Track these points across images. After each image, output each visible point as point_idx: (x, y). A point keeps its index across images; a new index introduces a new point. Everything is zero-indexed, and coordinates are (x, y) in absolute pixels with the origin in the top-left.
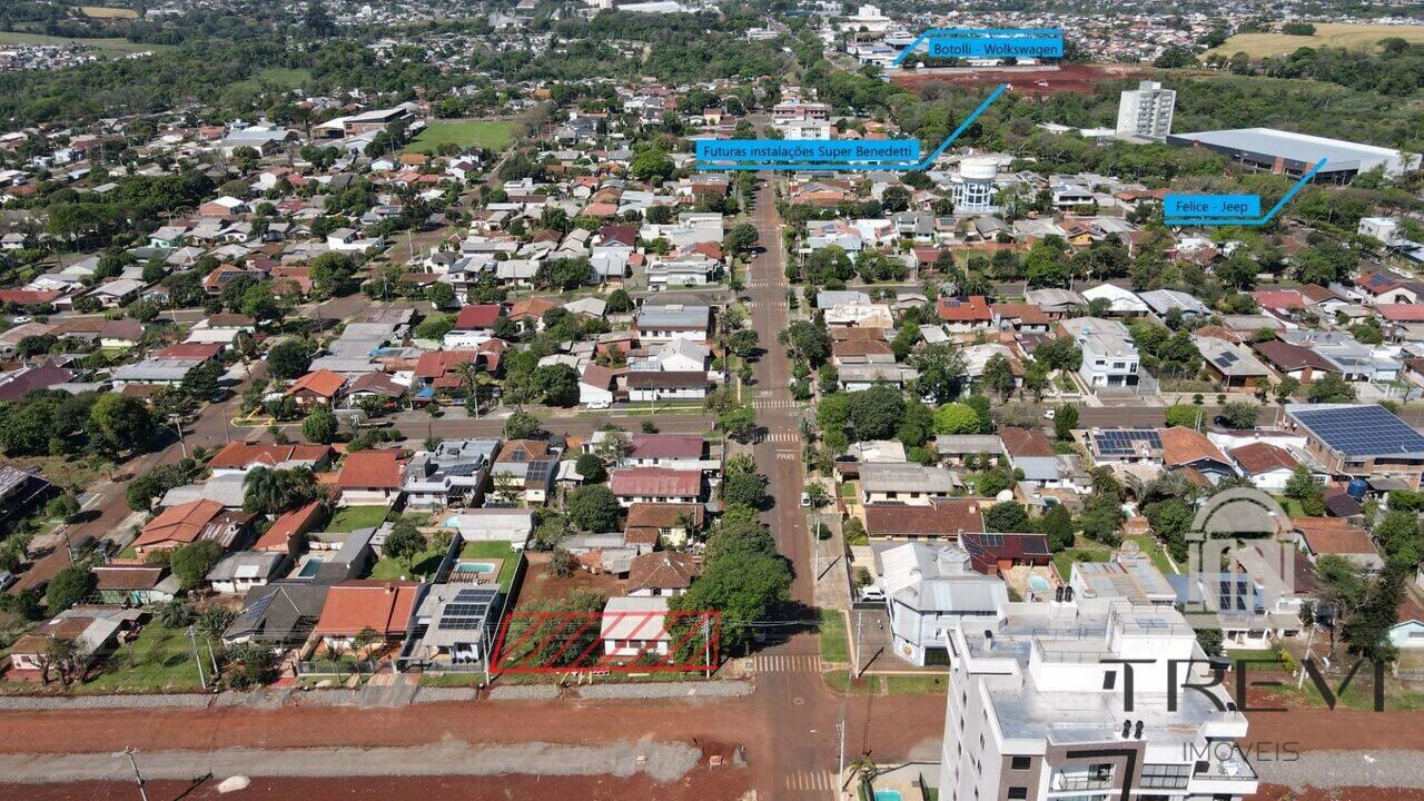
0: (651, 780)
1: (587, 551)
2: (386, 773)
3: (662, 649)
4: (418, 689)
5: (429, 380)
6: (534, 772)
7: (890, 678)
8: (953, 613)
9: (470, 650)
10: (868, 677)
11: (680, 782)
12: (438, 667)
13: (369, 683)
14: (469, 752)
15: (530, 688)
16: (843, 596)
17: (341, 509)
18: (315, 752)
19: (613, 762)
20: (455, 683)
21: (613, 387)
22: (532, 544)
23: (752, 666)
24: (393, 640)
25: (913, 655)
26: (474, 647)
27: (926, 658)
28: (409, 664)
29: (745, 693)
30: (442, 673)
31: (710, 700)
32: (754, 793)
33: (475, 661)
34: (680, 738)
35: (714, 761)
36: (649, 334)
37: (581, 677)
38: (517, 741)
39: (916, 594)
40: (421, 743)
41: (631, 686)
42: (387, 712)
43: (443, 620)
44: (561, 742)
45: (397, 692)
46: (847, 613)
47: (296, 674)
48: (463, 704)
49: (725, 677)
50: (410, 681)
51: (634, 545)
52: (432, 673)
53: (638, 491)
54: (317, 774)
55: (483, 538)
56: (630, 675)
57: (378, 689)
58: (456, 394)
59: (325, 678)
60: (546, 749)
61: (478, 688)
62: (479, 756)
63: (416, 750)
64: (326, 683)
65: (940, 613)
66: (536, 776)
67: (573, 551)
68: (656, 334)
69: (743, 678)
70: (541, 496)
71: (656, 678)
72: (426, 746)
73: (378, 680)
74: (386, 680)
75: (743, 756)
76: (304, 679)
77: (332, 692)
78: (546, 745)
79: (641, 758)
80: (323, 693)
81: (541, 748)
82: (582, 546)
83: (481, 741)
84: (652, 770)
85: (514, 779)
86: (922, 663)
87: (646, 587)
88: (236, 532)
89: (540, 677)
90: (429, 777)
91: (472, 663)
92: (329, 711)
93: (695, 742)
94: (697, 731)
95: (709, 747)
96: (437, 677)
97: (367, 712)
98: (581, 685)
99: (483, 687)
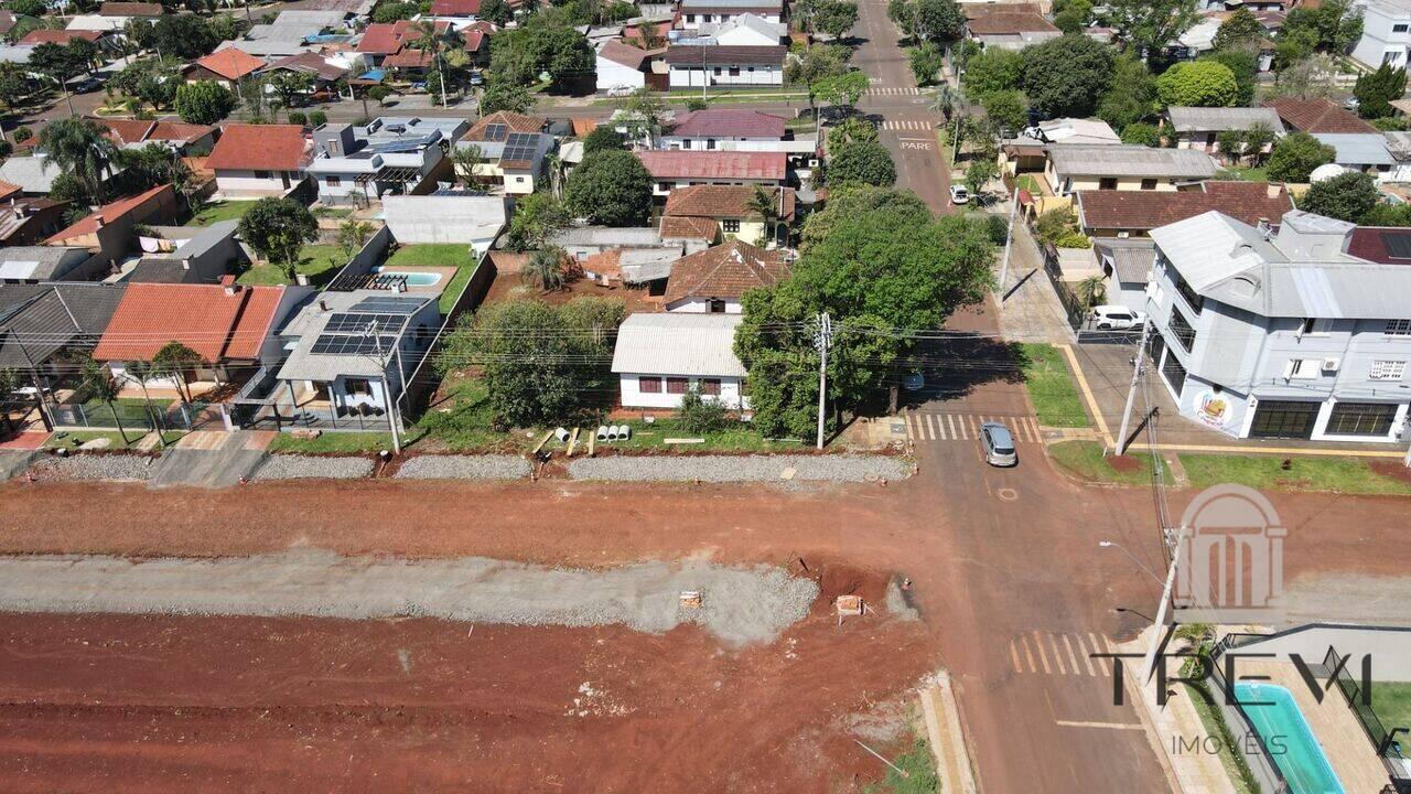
0: (711, 641)
1: (595, 251)
2: (159, 608)
3: (730, 396)
4: (266, 457)
5: (378, 60)
6: (464, 616)
7: (1185, 458)
8: (1338, 324)
9: (369, 391)
10: (1140, 454)
11: (777, 648)
12: (310, 421)
13: (178, 446)
14: (339, 572)
15: (475, 461)
16: (1056, 323)
17: (214, 204)
18: (34, 563)
19: (629, 600)
20: (338, 446)
21: (645, 67)
22: (504, 241)
23: (904, 431)
24: (238, 375)
25: (1227, 417)
26: (376, 387)
27: (1254, 424)
28: (259, 414)
29: (898, 477)
30: (315, 432)
31: (827, 487)
32: (942, 678)
33: (379, 412)
34: (769, 558)
35: (846, 605)
36: (699, 19)
37: (572, 445)
38: (437, 555)
39: (1258, 286)
40: (245, 551)
41: (670, 460)
42: (196, 494)
43: (322, 339)
44: (522, 558)
45: (226, 460)
46: (1068, 349)
47: (49, 427)
48: (341, 486)
49: (851, 448)
50: (254, 442)
51: (676, 242)
52: (296, 431)
53: (684, 172)
54: (22, 607)
55: (428, 239)
56: (668, 441)
57: (192, 456)
58: (415, 74)
59: (101, 435)
60: (494, 571)
61: (378, 458)
62: (357, 581)
63: (231, 566)
64: (100, 443)
65: (1310, 324)
66: (466, 625)
67: (572, 251)
68: (708, 19)
69: (889, 451)
70: (527, 185)
71: (717, 447)
72: (254, 558)
73: (199, 440)
74: (213, 442)
75: (907, 597)
76: (62, 436)
77: (109, 460)
78: (493, 563)
79: (689, 595)
80: (92, 461)
81: (482, 570)
82: (585, 244)
83: (364, 552)
84: (714, 621)
85: (421, 628)
86: (1245, 432)
87: (697, 297)
88: (23, 221)
89: (496, 440)
90: (246, 619)
91: (374, 417)
92: (92, 490)
93: (805, 566)
94: (806, 547)
95: (833, 580)
96: (305, 439)
97: (161, 494)
98: (572, 456)
99: (389, 457)
